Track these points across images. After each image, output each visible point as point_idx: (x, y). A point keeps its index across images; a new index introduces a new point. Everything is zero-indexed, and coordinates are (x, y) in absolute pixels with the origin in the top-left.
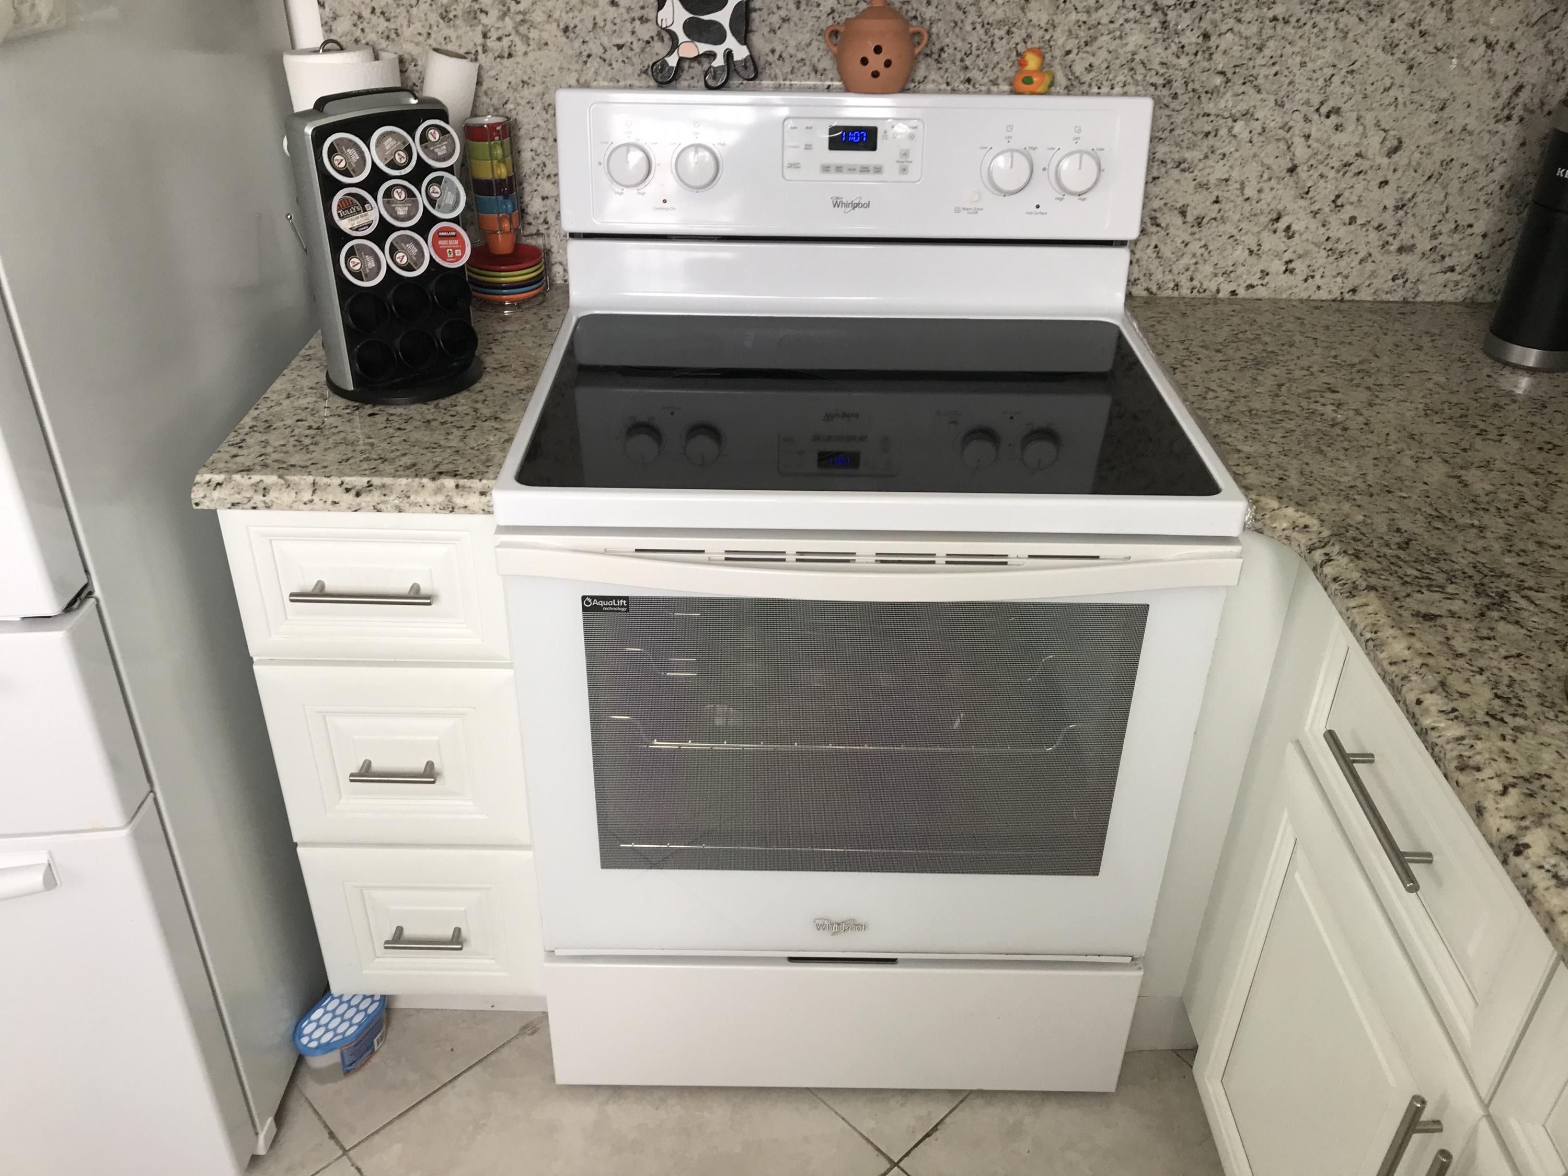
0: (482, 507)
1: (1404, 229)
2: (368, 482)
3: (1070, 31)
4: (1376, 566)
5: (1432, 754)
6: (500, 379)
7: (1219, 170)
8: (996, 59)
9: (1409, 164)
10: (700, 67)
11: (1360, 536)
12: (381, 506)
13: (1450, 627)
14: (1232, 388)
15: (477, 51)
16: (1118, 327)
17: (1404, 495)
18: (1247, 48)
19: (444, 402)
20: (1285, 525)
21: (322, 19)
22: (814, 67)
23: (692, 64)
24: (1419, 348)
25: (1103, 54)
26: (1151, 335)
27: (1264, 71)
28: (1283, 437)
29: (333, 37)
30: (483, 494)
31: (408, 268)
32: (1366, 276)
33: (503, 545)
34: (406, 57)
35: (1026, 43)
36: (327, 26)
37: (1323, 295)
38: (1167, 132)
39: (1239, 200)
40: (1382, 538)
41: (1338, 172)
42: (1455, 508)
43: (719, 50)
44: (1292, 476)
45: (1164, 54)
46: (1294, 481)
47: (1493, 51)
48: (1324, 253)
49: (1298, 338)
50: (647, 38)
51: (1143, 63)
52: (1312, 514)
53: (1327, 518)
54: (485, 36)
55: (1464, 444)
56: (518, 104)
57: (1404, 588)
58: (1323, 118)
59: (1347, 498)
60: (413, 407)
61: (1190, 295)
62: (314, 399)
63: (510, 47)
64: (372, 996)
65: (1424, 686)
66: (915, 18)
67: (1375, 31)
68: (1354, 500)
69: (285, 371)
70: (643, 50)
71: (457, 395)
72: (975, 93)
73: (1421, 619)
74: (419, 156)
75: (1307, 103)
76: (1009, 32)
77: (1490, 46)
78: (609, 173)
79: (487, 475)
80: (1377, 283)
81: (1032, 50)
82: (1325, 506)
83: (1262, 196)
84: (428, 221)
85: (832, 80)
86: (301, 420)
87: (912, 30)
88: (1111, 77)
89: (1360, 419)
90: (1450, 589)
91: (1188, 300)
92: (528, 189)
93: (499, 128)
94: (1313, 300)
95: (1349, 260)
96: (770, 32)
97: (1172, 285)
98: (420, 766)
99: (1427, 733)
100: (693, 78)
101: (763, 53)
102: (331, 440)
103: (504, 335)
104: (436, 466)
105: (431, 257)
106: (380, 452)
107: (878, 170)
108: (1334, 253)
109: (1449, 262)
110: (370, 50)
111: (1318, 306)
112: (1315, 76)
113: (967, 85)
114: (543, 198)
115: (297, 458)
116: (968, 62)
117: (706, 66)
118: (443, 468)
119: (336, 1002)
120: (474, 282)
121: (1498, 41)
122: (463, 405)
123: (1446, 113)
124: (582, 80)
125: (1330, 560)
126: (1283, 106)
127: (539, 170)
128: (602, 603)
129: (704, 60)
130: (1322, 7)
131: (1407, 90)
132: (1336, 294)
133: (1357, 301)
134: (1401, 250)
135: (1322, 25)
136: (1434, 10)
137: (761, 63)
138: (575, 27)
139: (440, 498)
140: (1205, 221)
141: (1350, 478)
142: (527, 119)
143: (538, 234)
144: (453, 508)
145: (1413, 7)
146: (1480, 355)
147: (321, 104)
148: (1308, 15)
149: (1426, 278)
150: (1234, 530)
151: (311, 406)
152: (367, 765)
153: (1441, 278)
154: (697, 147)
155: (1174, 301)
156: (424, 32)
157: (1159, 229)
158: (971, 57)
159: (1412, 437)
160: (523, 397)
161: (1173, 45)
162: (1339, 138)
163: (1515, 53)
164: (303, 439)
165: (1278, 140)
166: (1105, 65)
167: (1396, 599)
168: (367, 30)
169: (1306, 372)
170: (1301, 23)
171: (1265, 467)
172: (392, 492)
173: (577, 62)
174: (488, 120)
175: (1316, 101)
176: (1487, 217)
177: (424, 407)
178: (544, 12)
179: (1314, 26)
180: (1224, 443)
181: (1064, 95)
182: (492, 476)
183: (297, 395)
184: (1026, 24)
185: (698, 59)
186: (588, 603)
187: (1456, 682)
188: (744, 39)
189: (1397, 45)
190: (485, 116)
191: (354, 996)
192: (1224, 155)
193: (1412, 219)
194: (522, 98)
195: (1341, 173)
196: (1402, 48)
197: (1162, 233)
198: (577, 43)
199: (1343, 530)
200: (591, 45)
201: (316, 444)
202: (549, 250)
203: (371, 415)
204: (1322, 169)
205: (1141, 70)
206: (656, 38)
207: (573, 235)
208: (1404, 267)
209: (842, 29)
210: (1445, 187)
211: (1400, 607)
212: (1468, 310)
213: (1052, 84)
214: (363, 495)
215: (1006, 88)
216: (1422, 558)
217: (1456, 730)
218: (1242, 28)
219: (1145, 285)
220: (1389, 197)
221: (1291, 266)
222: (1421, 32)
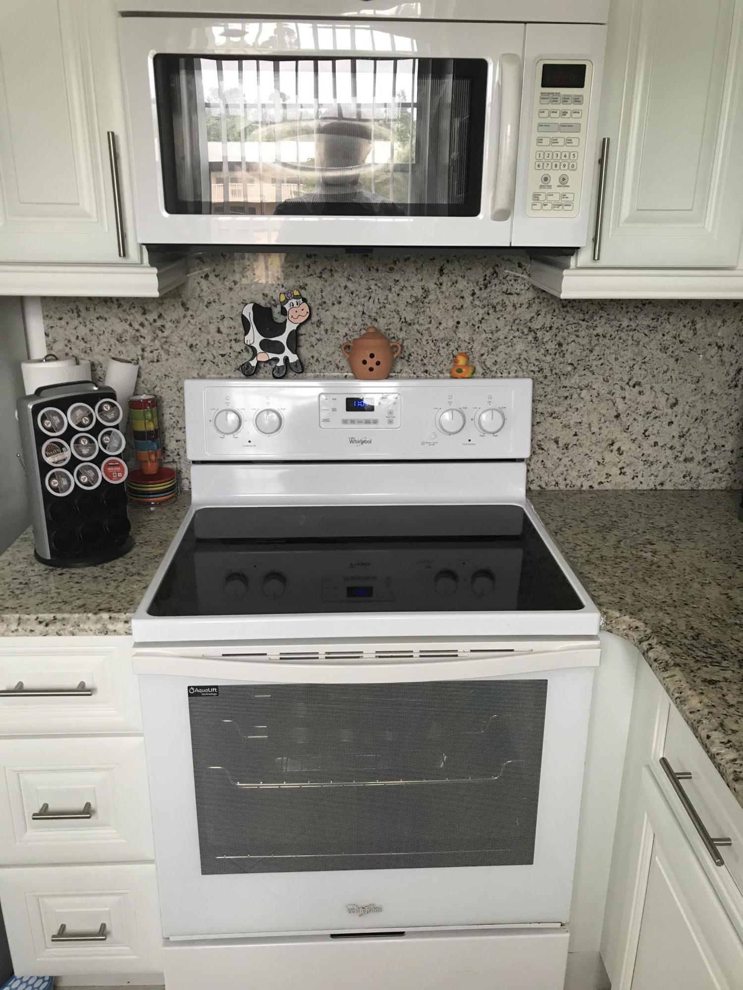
0: (125, 630)
1: (686, 448)
2: (54, 617)
3: (483, 343)
4: (679, 651)
5: (719, 772)
6: (144, 550)
7: (575, 418)
8: (441, 359)
9: (683, 412)
10: (270, 366)
11: (669, 633)
12: (61, 632)
13: (725, 688)
14: (591, 543)
15: (138, 359)
16: (522, 509)
17: (695, 606)
18: (584, 350)
19: (107, 565)
20: (624, 627)
21: (46, 342)
22: (337, 365)
23: (266, 365)
24: (702, 517)
25: (502, 355)
26: (542, 513)
27: (595, 363)
28: (622, 573)
29: (53, 353)
30: (126, 622)
31: (88, 484)
32: (668, 475)
33: (137, 655)
34: (96, 362)
35: (457, 350)
36: (49, 347)
37: (644, 487)
38: (543, 397)
39: (589, 434)
40: (682, 633)
41: (644, 417)
42: (725, 613)
43: (281, 357)
44: (628, 596)
45: (537, 355)
46: (629, 599)
47: (722, 350)
48: (642, 463)
49: (630, 512)
50: (239, 350)
51: (525, 359)
52: (640, 620)
53: (649, 622)
54: (143, 350)
55: (729, 574)
56: (162, 388)
57: (696, 664)
58: (631, 388)
59: (661, 609)
60: (87, 569)
61: (565, 489)
62: (26, 565)
63: (158, 356)
64: (43, 978)
65: (711, 726)
66: (394, 338)
67: (654, 341)
68: (665, 610)
69: (9, 549)
70: (237, 357)
71: (116, 560)
72: (430, 378)
73: (707, 683)
74: (97, 419)
75: (621, 379)
76: (447, 345)
77: (719, 347)
78: (216, 426)
79: (129, 610)
80: (675, 479)
81: (461, 354)
82: (647, 614)
83: (602, 431)
84: (102, 456)
85: (347, 372)
86: (16, 579)
87: (391, 344)
88: (508, 367)
89: (668, 560)
90: (724, 663)
91: (564, 492)
92: (167, 435)
93: (149, 402)
94: (639, 490)
95: (657, 466)
96: (310, 346)
97: (554, 483)
98: (80, 806)
99: (714, 757)
100: (266, 372)
101: (307, 358)
102: (33, 591)
103: (149, 522)
104: (98, 605)
105: (103, 477)
106: (63, 598)
107: (375, 422)
108: (647, 463)
109: (714, 467)
110: (74, 359)
111: (642, 493)
112: (624, 365)
113: (425, 374)
114: (177, 441)
115: (10, 603)
116: (425, 361)
117: (273, 366)
118: (102, 607)
119: (18, 982)
120: (130, 490)
121: (724, 344)
122: (119, 566)
123: (700, 384)
124: (201, 374)
125: (651, 648)
126: (608, 382)
127: (175, 425)
128: (200, 691)
129: (273, 362)
130: (623, 328)
131: (677, 372)
132: (652, 486)
133: (665, 490)
134: (686, 460)
135: (624, 338)
136: (686, 329)
137: (306, 363)
138: (197, 345)
139: (99, 626)
140: (570, 446)
141: (662, 597)
142: (167, 396)
143: (174, 461)
144: (107, 632)
145: (674, 328)
146: (736, 521)
147: (39, 391)
148: (616, 333)
149: (702, 476)
150: (594, 632)
151: (23, 570)
152: (46, 806)
153: (711, 476)
154: (268, 411)
155: (556, 492)
156: (107, 349)
157: (543, 451)
158: (427, 358)
159: (699, 570)
160: (157, 560)
161: (541, 349)
162: (641, 399)
163: (734, 351)
164: (15, 591)
165: (607, 400)
166: (504, 361)
167: (692, 671)
168: (73, 348)
169: (634, 533)
170: (613, 337)
171: (611, 591)
172: (68, 623)
173: (198, 364)
174: (144, 397)
175: (626, 379)
176: (732, 441)
177: (95, 568)
178: (178, 337)
179: (620, 338)
180: (587, 577)
181: (481, 378)
182: (133, 611)
183: (15, 563)
184: (457, 339)
185: (269, 361)
186: (192, 691)
187: (730, 724)
188: (295, 351)
189: (668, 348)
190: (142, 395)
191: (32, 977)
192: (577, 409)
193: (689, 443)
194: (164, 384)
195: (646, 418)
196: (671, 349)
197: (546, 453)
198: (198, 354)
199: (659, 629)
200: (206, 354)
201: (23, 594)
202: (180, 471)
203: (60, 574)
204: (634, 415)
205: (524, 363)
206: (244, 351)
207: (194, 462)
208: (689, 470)
209: (351, 345)
210: (706, 425)
211: (695, 676)
212: (729, 494)
213: (474, 372)
214: (51, 625)
215: (448, 375)
216: (707, 645)
217: (732, 755)
218: (580, 340)
219: (538, 484)
220: (675, 430)
221: (623, 471)
222: (680, 341)
